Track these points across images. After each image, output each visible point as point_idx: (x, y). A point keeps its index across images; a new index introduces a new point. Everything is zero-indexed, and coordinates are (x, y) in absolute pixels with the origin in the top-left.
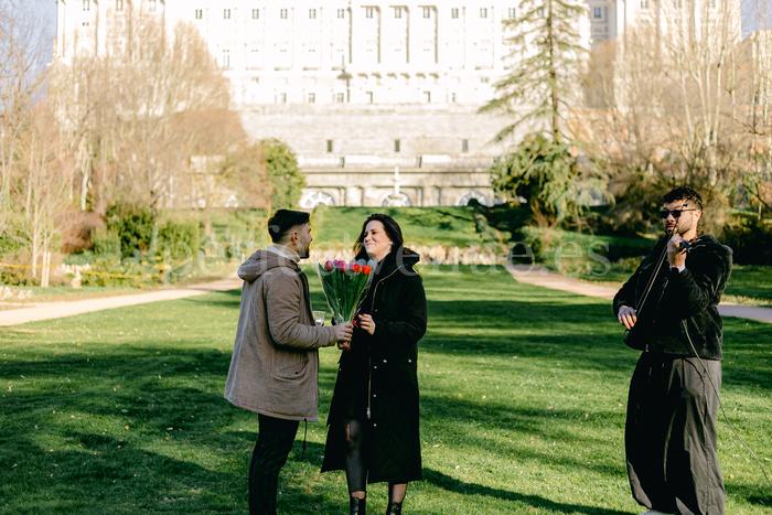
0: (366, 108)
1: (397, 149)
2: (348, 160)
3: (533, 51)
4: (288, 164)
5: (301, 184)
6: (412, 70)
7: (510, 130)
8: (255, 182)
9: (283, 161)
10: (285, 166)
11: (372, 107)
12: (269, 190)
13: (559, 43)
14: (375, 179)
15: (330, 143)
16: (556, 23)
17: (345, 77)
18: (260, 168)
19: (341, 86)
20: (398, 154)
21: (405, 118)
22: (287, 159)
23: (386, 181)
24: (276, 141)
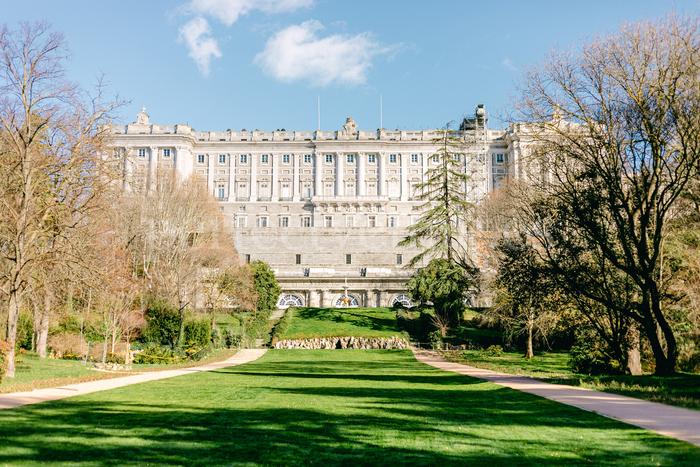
0: (326, 230)
1: (349, 261)
2: (312, 271)
3: (436, 204)
4: (270, 279)
5: (278, 292)
6: (360, 200)
7: (419, 257)
8: (246, 293)
9: (265, 276)
10: (266, 280)
11: (330, 230)
12: (256, 297)
13: (453, 199)
14: (331, 286)
15: (298, 257)
16: (449, 186)
17: (310, 206)
18: (248, 283)
19: (307, 213)
20: (350, 266)
21: (354, 238)
22: (268, 275)
23: (339, 286)
24: (260, 262)
